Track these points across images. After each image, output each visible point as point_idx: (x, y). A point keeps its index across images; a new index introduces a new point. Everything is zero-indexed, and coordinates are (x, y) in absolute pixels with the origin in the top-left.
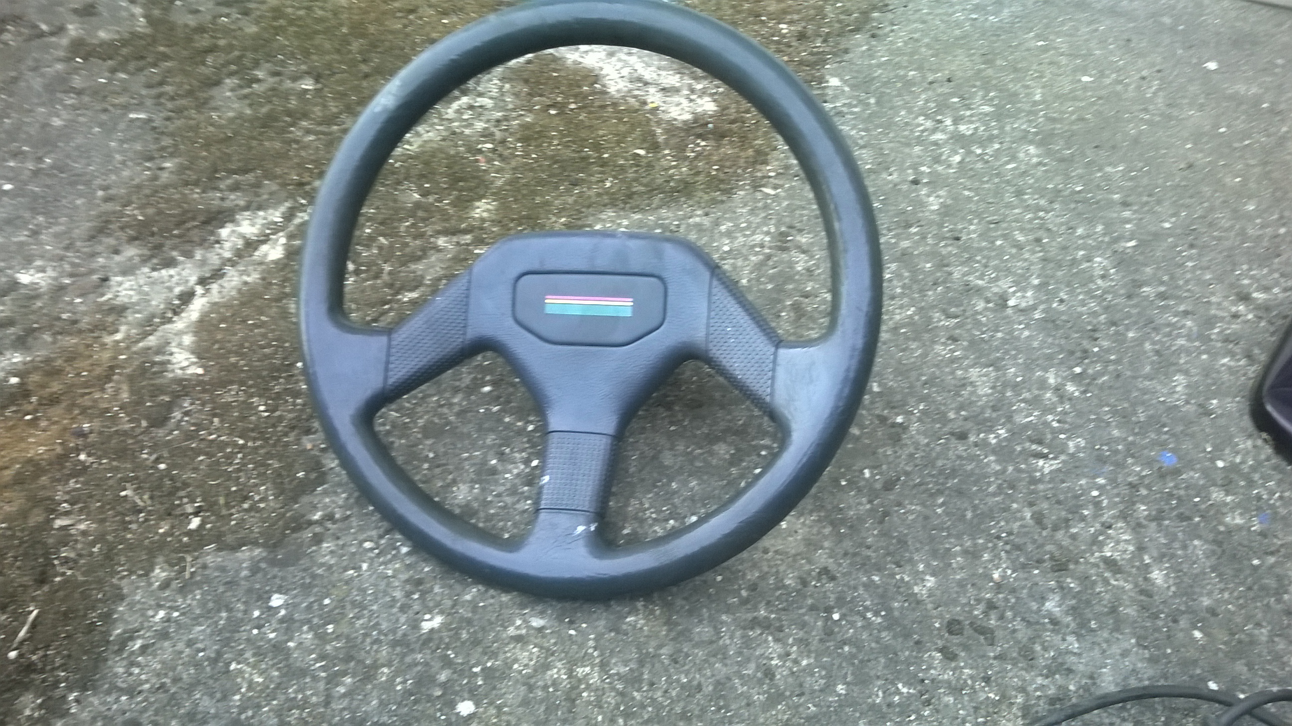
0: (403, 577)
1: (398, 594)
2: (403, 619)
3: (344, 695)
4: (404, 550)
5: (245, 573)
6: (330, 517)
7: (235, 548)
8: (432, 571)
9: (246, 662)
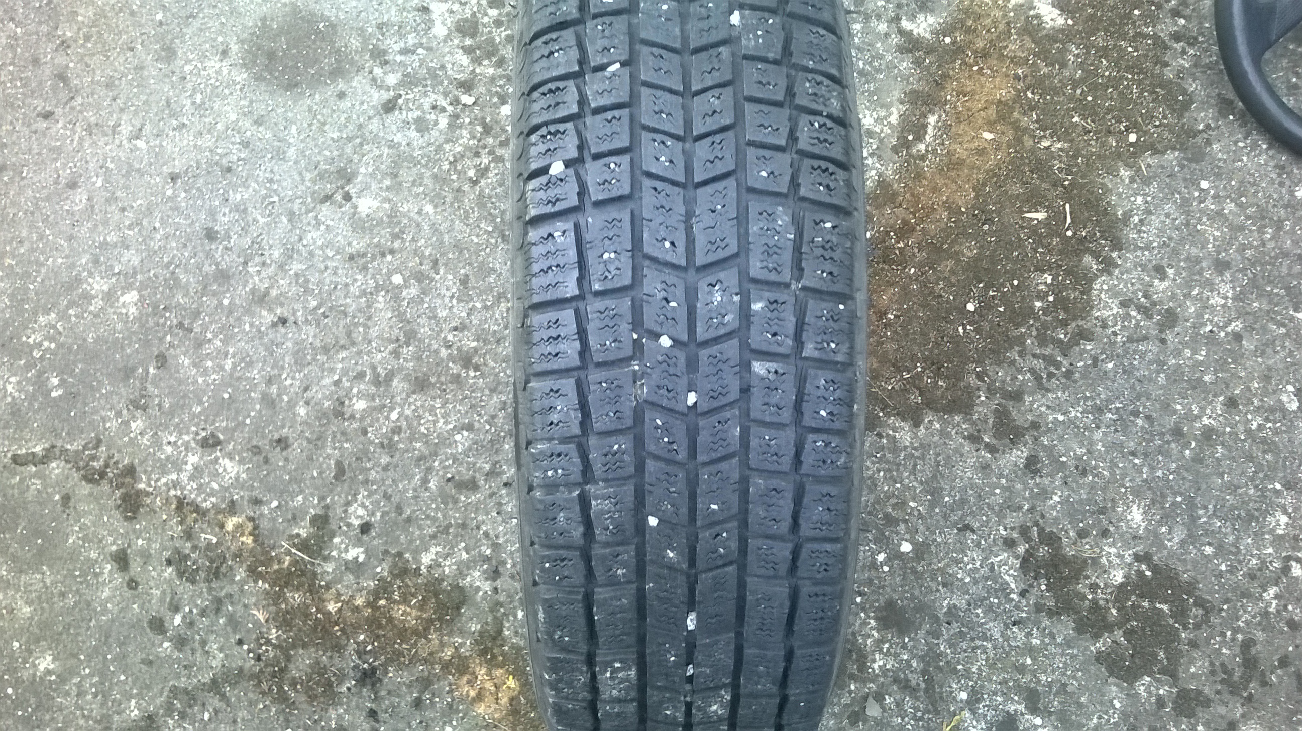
0: (1272, 164)
1: (1274, 176)
2: (1284, 191)
3: (1270, 240)
4: (1265, 146)
5: (1177, 169)
6: (1208, 126)
7: (1163, 153)
8: (1287, 159)
9: (1204, 224)
